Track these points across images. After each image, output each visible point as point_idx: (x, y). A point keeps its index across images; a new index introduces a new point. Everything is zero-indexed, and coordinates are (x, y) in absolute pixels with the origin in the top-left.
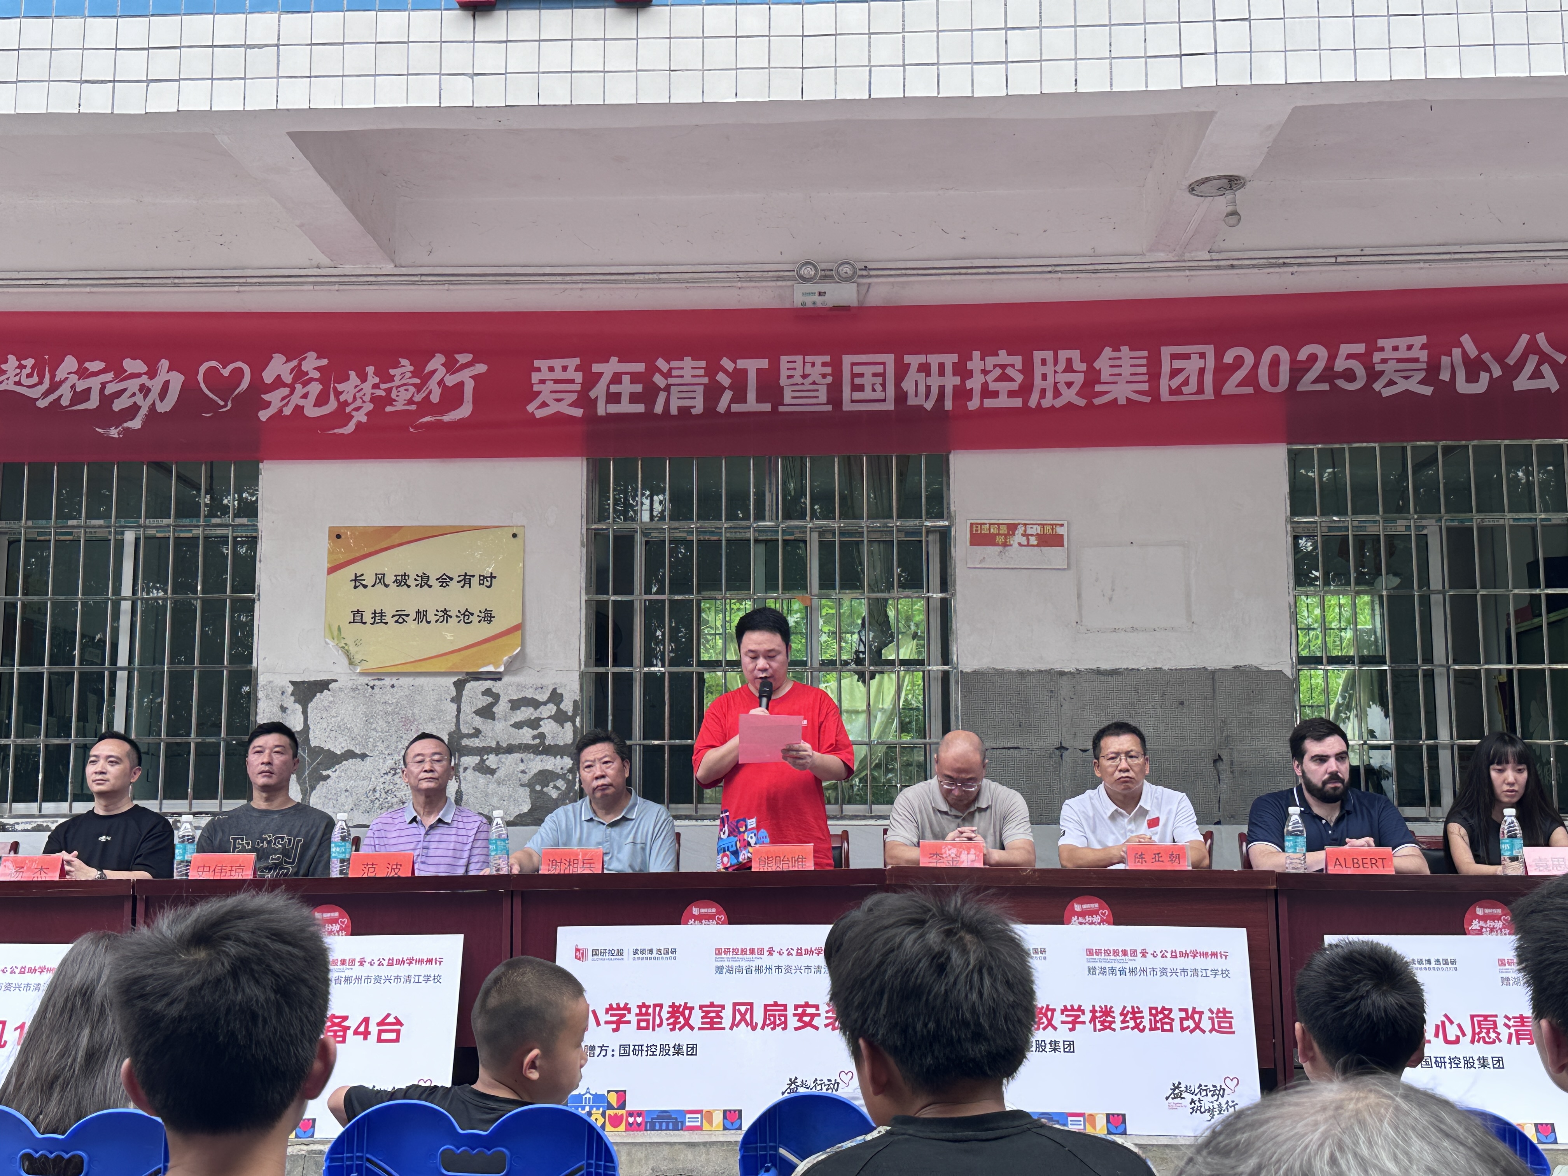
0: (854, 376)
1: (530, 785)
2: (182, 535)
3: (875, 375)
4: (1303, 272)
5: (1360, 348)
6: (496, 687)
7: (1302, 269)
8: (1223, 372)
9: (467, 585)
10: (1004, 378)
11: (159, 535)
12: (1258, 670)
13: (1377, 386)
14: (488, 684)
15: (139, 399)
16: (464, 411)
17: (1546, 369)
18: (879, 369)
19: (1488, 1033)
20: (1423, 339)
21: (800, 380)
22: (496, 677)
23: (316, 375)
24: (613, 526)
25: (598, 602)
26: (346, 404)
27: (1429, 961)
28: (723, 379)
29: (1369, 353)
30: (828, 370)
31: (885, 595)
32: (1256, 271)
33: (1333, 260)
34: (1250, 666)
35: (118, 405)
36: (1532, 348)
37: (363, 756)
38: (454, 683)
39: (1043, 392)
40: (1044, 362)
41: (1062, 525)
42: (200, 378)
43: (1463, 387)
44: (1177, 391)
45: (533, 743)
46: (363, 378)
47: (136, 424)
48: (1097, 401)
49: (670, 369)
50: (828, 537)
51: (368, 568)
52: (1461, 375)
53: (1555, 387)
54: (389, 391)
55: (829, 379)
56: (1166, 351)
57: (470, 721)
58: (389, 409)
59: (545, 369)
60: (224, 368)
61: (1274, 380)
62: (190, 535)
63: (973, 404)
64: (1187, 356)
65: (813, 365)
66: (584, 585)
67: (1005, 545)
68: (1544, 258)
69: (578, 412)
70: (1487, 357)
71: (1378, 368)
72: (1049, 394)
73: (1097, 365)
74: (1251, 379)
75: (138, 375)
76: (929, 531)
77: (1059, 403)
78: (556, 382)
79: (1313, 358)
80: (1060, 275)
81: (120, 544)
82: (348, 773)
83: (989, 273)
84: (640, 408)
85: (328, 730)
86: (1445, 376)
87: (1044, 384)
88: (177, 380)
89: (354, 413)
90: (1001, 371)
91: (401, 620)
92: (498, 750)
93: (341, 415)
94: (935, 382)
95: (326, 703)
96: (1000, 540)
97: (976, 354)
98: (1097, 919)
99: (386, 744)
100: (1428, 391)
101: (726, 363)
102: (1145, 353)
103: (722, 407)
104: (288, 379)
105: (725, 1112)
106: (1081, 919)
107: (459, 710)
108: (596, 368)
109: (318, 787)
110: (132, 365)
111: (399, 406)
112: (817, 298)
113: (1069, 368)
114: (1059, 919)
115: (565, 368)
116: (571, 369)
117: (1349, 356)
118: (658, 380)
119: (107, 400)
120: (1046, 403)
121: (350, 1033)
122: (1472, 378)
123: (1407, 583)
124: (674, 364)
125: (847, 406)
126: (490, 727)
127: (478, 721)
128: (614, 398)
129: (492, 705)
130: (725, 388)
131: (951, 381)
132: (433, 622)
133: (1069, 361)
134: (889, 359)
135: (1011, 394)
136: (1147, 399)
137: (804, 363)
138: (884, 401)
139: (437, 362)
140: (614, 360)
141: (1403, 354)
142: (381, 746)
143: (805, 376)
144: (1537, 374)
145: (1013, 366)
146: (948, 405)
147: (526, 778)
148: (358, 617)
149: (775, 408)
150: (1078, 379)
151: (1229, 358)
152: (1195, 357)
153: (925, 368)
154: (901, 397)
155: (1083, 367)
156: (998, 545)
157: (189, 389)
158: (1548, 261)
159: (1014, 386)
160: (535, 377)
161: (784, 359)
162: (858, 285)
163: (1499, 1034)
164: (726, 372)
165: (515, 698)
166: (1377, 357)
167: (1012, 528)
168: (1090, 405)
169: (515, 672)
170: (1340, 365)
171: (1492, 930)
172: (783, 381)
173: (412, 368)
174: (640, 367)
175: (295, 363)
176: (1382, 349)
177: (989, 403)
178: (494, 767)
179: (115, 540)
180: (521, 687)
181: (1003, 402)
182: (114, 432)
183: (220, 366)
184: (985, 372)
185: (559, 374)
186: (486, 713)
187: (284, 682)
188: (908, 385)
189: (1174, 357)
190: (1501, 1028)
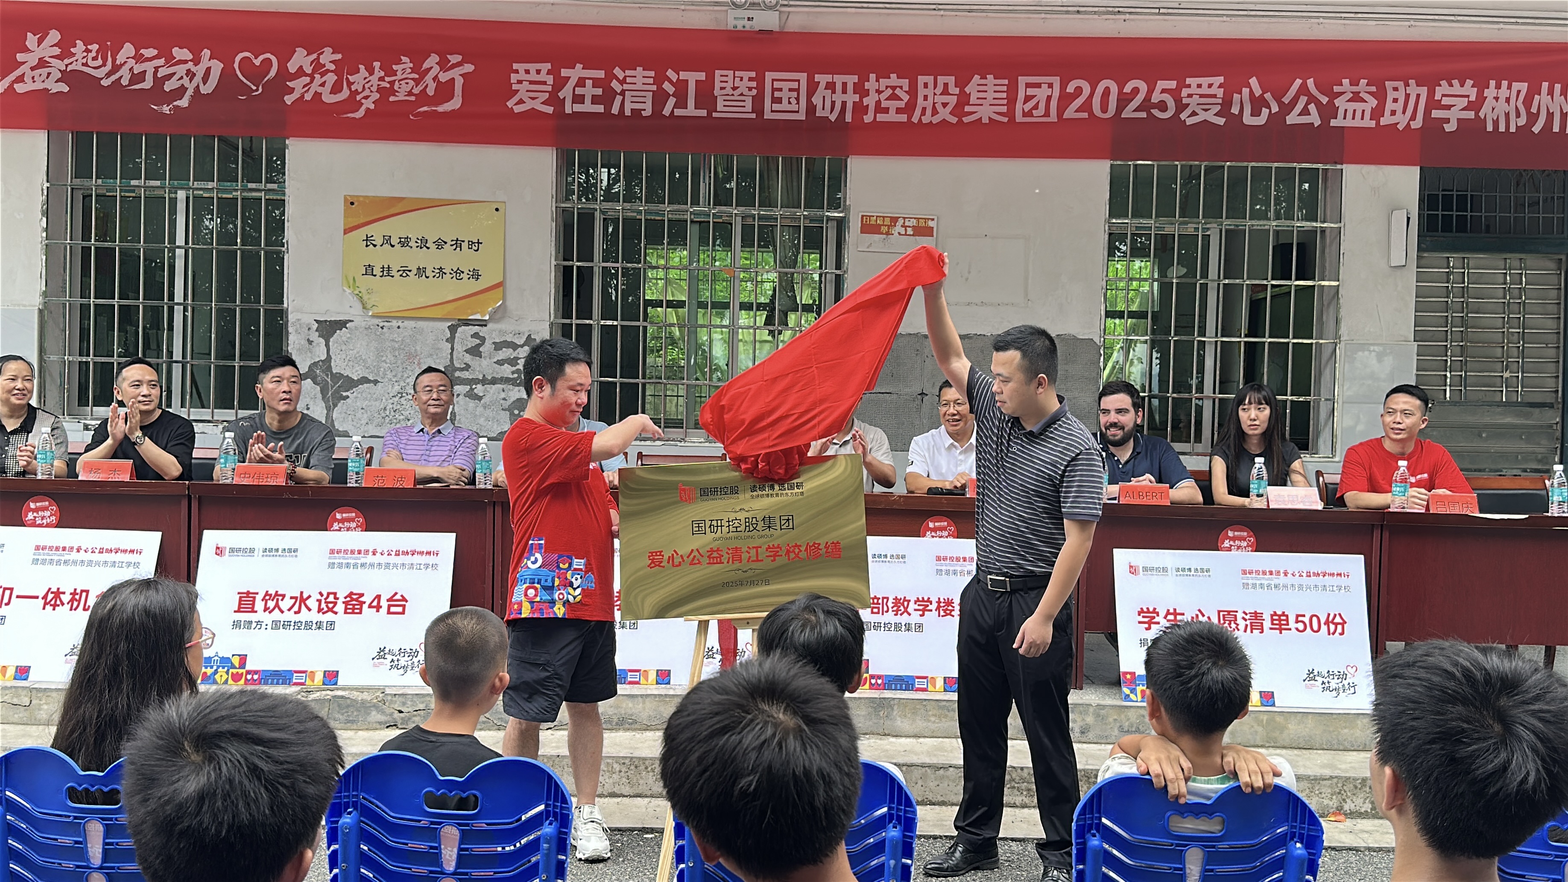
0: (774, 90)
1: (510, 409)
2: (224, 196)
3: (790, 90)
4: (1133, 20)
5: (1172, 84)
6: (483, 331)
7: (1132, 17)
8: (1066, 99)
9: (458, 249)
10: (894, 97)
11: (205, 195)
12: (1075, 338)
13: (1183, 116)
14: (476, 329)
15: (186, 81)
16: (455, 104)
17: (1312, 107)
18: (795, 85)
19: (1230, 624)
20: (1221, 79)
21: (731, 92)
22: (483, 324)
23: (332, 67)
24: (577, 204)
25: (565, 267)
26: (357, 92)
27: (1190, 570)
28: (668, 87)
29: (1179, 89)
30: (754, 84)
31: (792, 270)
32: (1096, 16)
33: (1157, 11)
34: (1069, 335)
35: (168, 87)
36: (1303, 90)
37: (376, 382)
38: (449, 327)
39: (924, 109)
40: (926, 85)
41: (933, 220)
42: (236, 66)
43: (1248, 120)
44: (1029, 114)
45: (511, 376)
46: (371, 73)
47: (184, 103)
48: (966, 120)
49: (625, 77)
50: (749, 221)
51: (377, 231)
52: (1247, 110)
53: (1317, 122)
54: (392, 83)
55: (754, 92)
56: (1022, 80)
57: (461, 358)
58: (392, 99)
59: (522, 72)
60: (256, 58)
61: (1104, 108)
62: (231, 196)
63: (868, 118)
64: (1039, 85)
65: (742, 79)
66: (553, 253)
67: (888, 233)
68: (1318, 17)
69: (550, 110)
70: (1268, 96)
71: (1185, 101)
72: (929, 112)
73: (967, 90)
74: (1087, 106)
75: (185, 62)
76: (829, 219)
77: (936, 120)
78: (531, 82)
79: (1136, 91)
80: (942, 12)
81: (174, 202)
82: (364, 395)
83: (886, 8)
84: (600, 109)
85: (346, 360)
86: (1235, 110)
87: (925, 104)
88: (217, 67)
89: (363, 101)
90: (891, 92)
91: (404, 275)
92: (484, 381)
93: (353, 103)
94: (839, 98)
95: (344, 339)
96: (884, 229)
97: (873, 76)
98: (945, 533)
99: (394, 373)
100: (1221, 121)
101: (670, 73)
102: (1006, 82)
103: (667, 112)
104: (309, 70)
105: (658, 671)
106: (933, 534)
107: (452, 349)
108: (564, 72)
109: (339, 405)
110: (179, 53)
111: (401, 97)
112: (746, 22)
113: (945, 92)
114: (917, 533)
115: (538, 72)
116: (544, 72)
117: (1164, 91)
118: (615, 84)
119: (159, 82)
120: (925, 120)
121: (365, 606)
122: (1256, 113)
123: (1192, 273)
124: (628, 73)
125: (768, 115)
126: (478, 363)
127: (468, 358)
128: (578, 99)
129: (479, 345)
130: (670, 95)
131: (852, 98)
132: (431, 277)
133: (946, 85)
134: (803, 77)
135: (899, 111)
136: (1006, 120)
137: (734, 77)
138: (798, 112)
139: (432, 61)
140: (579, 66)
141: (1205, 90)
142: (390, 375)
143: (734, 88)
144: (1305, 112)
145: (901, 87)
146: (848, 118)
147: (506, 405)
148: (369, 270)
149: (709, 114)
150: (953, 100)
151: (1070, 89)
152: (1045, 86)
153: (831, 86)
154: (811, 109)
155: (957, 91)
156: (882, 234)
157: (227, 74)
158: (1321, 20)
159: (901, 104)
160: (514, 78)
161: (718, 73)
162: (780, 12)
163: (1238, 625)
164: (671, 81)
165: (498, 341)
166: (1185, 92)
167: (894, 220)
168: (960, 121)
169: (498, 321)
170: (1156, 98)
171: (1239, 547)
172: (717, 92)
173: (411, 65)
174: (601, 74)
175: (314, 56)
176: (1189, 86)
177: (881, 117)
178: (481, 394)
179: (170, 198)
180: (502, 332)
181: (892, 117)
182: (166, 109)
183: (252, 57)
184: (879, 92)
185: (533, 76)
186: (475, 351)
187: (309, 320)
188: (817, 100)
189: (1028, 85)
190: (1240, 621)
